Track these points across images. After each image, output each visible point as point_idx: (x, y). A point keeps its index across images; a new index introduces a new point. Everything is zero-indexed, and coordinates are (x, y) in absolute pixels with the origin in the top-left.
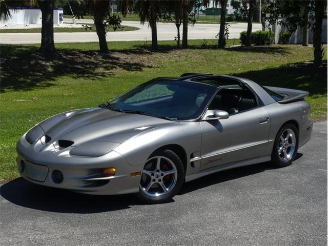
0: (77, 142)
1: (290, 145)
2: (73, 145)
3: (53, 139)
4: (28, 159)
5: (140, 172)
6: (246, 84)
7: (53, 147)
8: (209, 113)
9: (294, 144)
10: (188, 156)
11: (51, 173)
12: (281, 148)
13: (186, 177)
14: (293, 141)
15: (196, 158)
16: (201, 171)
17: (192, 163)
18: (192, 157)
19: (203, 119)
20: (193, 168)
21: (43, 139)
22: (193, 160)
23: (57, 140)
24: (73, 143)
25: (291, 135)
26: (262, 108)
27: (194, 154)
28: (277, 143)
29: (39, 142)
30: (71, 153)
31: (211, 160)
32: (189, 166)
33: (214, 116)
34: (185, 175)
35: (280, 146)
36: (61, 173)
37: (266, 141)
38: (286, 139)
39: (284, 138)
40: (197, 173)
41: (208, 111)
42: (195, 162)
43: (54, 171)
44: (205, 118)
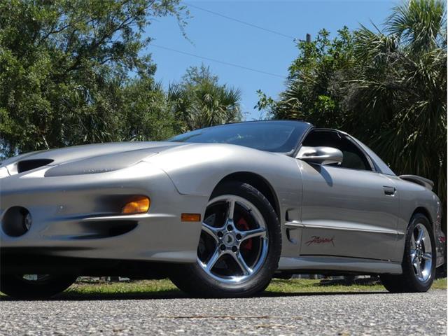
2: (51, 164)
5: (199, 216)
8: (306, 150)
9: (429, 255)
12: (413, 256)
14: (427, 250)
15: (295, 222)
16: (302, 255)
17: (288, 230)
19: (297, 157)
20: (290, 244)
22: (289, 223)
23: (16, 162)
24: (52, 161)
25: (423, 239)
27: (290, 216)
36: (24, 212)
37: (395, 232)
38: (418, 242)
39: (416, 238)
40: (295, 257)
41: (303, 148)
42: (291, 232)
43: (9, 210)
44: (300, 155)
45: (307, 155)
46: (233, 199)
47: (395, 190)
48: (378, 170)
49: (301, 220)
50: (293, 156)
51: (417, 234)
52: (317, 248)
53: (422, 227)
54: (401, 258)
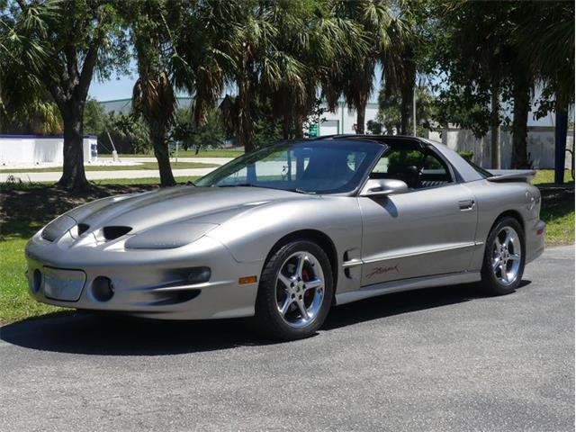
0: (138, 227)
1: (510, 257)
2: (130, 233)
3: (92, 227)
4: (49, 264)
5: (256, 277)
6: (430, 144)
7: (94, 239)
8: (372, 184)
9: (517, 255)
10: (340, 256)
11: (91, 282)
12: (497, 260)
13: (337, 296)
14: (515, 251)
15: (354, 261)
16: (363, 287)
17: (347, 270)
18: (346, 258)
19: (361, 194)
20: (349, 280)
21: (75, 230)
22: (348, 264)
23: (101, 228)
24: (131, 229)
25: (512, 240)
26: (461, 185)
27: (349, 255)
28: (490, 252)
29: (67, 235)
30: (128, 246)
31: (379, 268)
32: (341, 274)
33: (381, 189)
34: (334, 293)
35: (495, 256)
37: (472, 244)
38: (504, 245)
39: (502, 242)
40: (355, 291)
41: (370, 181)
42: (351, 269)
43: (96, 279)
44: (365, 192)
45: (373, 190)
47: (473, 202)
48: (460, 180)
49: (360, 257)
50: (355, 195)
53: (511, 230)
54: (479, 265)
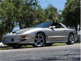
10: (46, 36)
11: (11, 39)
13: (46, 42)
15: (49, 37)
20: (48, 40)
23: (12, 32)
24: (16, 32)
26: (64, 28)
36: (13, 39)
37: (66, 36)
41: (50, 26)
46: (39, 35)
47: (66, 30)
50: (48, 28)
51: (71, 36)
52: (52, 40)
53: (72, 35)
54: (68, 40)
